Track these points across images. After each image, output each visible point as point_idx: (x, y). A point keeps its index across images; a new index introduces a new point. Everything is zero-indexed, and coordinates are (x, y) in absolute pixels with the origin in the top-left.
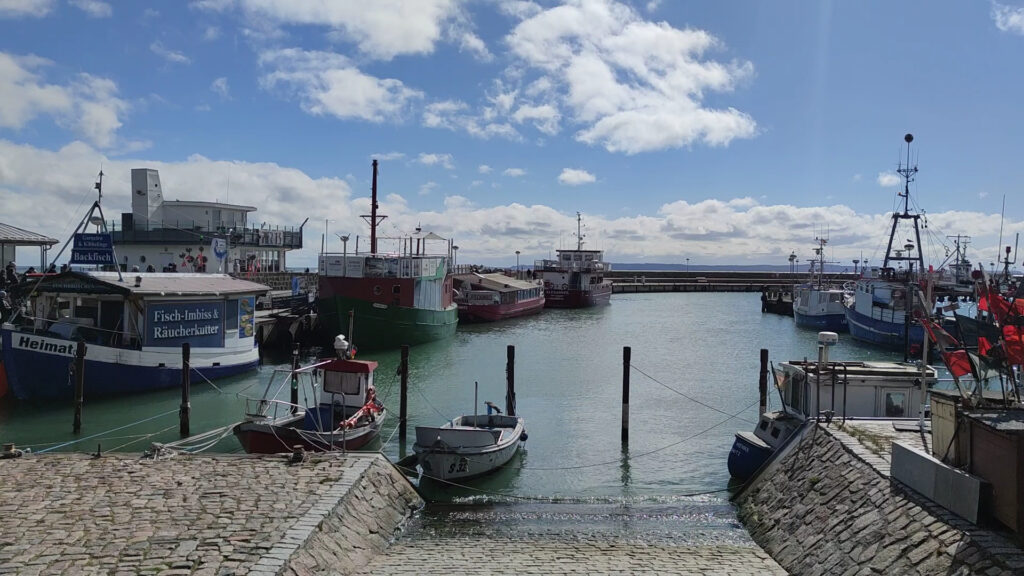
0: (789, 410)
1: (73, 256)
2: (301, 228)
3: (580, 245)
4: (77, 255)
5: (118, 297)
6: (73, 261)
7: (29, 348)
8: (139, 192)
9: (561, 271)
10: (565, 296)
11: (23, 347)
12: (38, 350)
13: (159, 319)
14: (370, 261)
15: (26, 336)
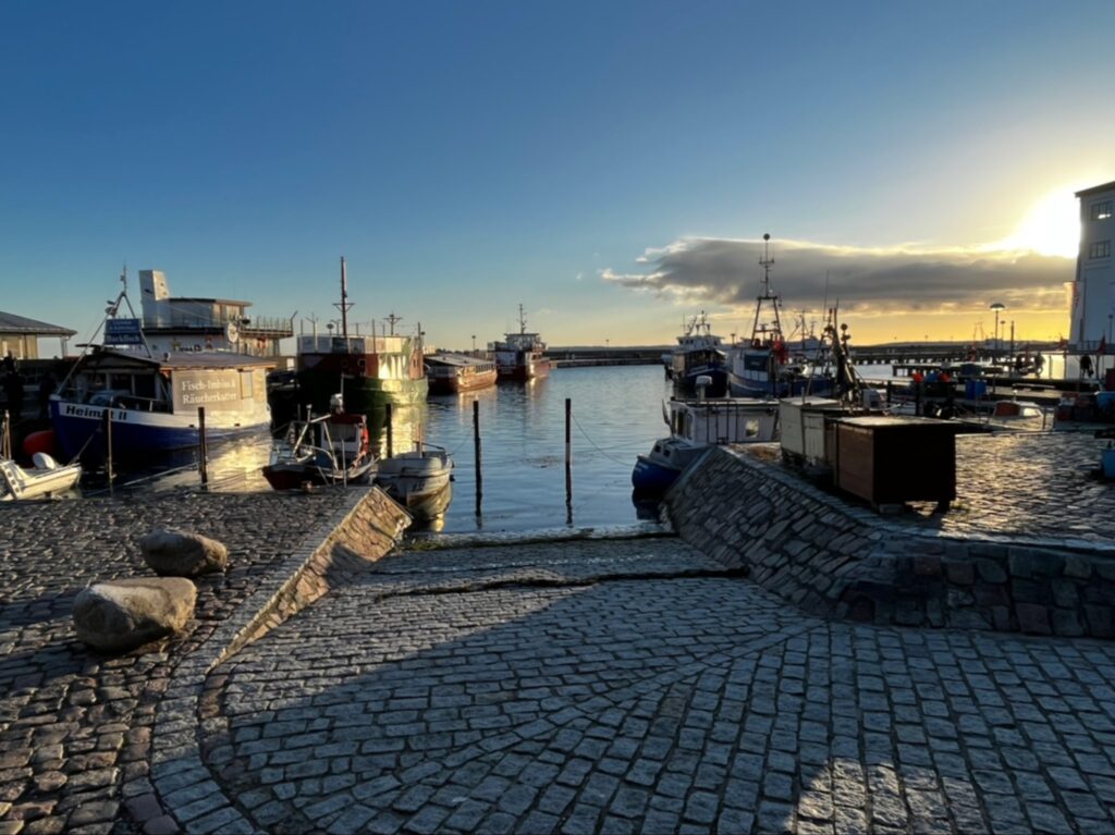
0: (676, 436)
1: (106, 339)
2: (291, 321)
3: (523, 329)
4: (110, 338)
5: (150, 371)
6: (106, 342)
7: (75, 415)
8: (147, 291)
9: (508, 351)
10: (514, 371)
11: (70, 414)
12: (83, 416)
13: (187, 388)
14: (338, 341)
15: (72, 405)
